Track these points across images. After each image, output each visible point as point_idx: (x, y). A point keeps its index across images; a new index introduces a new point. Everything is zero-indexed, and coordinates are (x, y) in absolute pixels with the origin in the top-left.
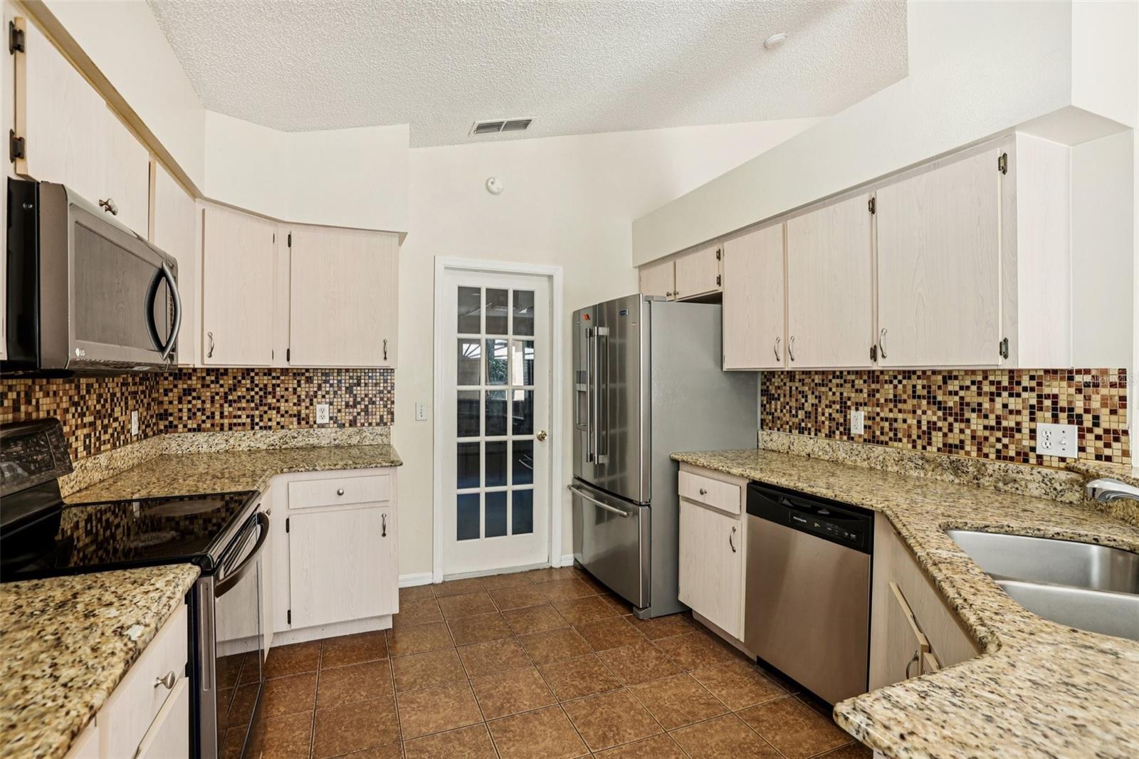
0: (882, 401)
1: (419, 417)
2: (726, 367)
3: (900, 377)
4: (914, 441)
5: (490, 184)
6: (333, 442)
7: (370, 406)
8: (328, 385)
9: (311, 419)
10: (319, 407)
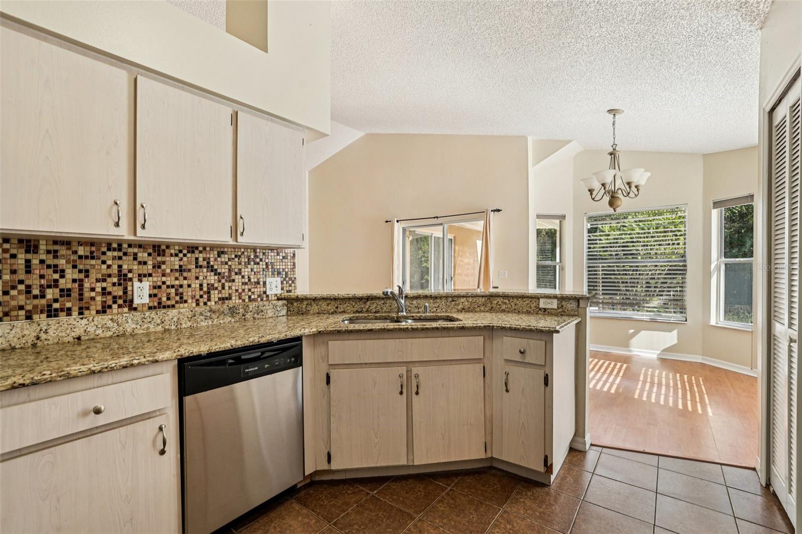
0: (168, 271)
3: (185, 252)
4: (197, 300)
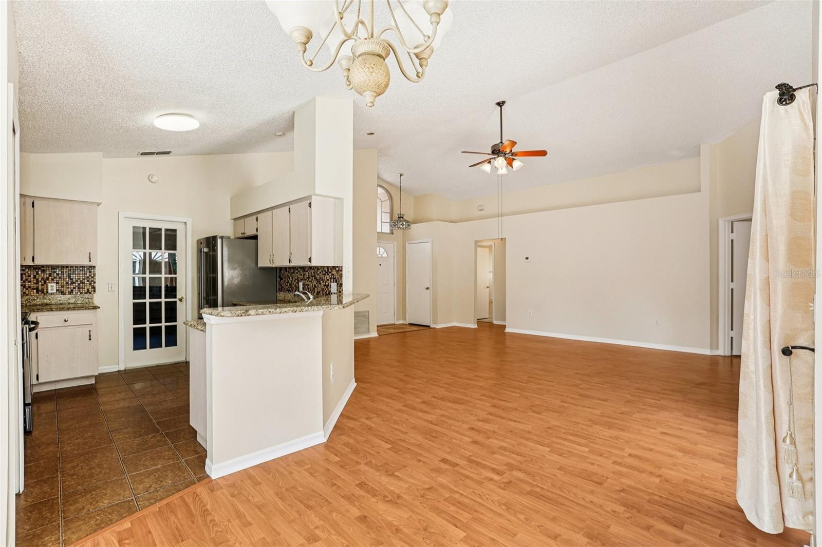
1: (110, 290)
2: (259, 265)
5: (150, 178)
6: (59, 302)
7: (81, 284)
8: (55, 274)
9: (45, 291)
10: (49, 285)
